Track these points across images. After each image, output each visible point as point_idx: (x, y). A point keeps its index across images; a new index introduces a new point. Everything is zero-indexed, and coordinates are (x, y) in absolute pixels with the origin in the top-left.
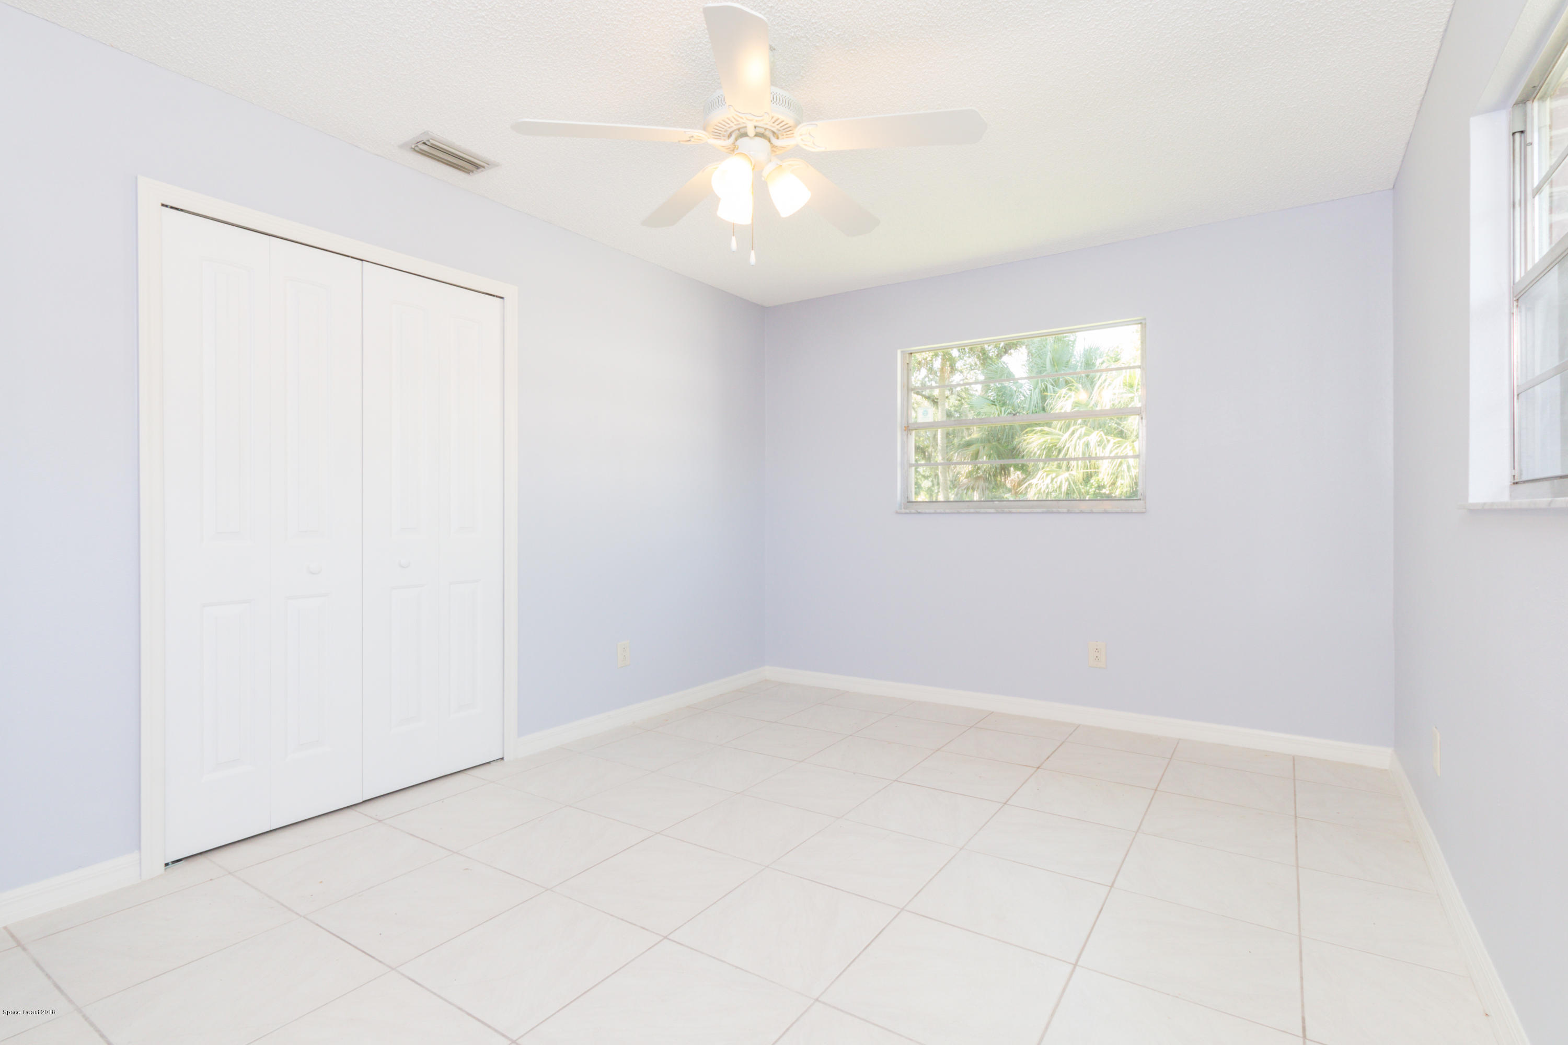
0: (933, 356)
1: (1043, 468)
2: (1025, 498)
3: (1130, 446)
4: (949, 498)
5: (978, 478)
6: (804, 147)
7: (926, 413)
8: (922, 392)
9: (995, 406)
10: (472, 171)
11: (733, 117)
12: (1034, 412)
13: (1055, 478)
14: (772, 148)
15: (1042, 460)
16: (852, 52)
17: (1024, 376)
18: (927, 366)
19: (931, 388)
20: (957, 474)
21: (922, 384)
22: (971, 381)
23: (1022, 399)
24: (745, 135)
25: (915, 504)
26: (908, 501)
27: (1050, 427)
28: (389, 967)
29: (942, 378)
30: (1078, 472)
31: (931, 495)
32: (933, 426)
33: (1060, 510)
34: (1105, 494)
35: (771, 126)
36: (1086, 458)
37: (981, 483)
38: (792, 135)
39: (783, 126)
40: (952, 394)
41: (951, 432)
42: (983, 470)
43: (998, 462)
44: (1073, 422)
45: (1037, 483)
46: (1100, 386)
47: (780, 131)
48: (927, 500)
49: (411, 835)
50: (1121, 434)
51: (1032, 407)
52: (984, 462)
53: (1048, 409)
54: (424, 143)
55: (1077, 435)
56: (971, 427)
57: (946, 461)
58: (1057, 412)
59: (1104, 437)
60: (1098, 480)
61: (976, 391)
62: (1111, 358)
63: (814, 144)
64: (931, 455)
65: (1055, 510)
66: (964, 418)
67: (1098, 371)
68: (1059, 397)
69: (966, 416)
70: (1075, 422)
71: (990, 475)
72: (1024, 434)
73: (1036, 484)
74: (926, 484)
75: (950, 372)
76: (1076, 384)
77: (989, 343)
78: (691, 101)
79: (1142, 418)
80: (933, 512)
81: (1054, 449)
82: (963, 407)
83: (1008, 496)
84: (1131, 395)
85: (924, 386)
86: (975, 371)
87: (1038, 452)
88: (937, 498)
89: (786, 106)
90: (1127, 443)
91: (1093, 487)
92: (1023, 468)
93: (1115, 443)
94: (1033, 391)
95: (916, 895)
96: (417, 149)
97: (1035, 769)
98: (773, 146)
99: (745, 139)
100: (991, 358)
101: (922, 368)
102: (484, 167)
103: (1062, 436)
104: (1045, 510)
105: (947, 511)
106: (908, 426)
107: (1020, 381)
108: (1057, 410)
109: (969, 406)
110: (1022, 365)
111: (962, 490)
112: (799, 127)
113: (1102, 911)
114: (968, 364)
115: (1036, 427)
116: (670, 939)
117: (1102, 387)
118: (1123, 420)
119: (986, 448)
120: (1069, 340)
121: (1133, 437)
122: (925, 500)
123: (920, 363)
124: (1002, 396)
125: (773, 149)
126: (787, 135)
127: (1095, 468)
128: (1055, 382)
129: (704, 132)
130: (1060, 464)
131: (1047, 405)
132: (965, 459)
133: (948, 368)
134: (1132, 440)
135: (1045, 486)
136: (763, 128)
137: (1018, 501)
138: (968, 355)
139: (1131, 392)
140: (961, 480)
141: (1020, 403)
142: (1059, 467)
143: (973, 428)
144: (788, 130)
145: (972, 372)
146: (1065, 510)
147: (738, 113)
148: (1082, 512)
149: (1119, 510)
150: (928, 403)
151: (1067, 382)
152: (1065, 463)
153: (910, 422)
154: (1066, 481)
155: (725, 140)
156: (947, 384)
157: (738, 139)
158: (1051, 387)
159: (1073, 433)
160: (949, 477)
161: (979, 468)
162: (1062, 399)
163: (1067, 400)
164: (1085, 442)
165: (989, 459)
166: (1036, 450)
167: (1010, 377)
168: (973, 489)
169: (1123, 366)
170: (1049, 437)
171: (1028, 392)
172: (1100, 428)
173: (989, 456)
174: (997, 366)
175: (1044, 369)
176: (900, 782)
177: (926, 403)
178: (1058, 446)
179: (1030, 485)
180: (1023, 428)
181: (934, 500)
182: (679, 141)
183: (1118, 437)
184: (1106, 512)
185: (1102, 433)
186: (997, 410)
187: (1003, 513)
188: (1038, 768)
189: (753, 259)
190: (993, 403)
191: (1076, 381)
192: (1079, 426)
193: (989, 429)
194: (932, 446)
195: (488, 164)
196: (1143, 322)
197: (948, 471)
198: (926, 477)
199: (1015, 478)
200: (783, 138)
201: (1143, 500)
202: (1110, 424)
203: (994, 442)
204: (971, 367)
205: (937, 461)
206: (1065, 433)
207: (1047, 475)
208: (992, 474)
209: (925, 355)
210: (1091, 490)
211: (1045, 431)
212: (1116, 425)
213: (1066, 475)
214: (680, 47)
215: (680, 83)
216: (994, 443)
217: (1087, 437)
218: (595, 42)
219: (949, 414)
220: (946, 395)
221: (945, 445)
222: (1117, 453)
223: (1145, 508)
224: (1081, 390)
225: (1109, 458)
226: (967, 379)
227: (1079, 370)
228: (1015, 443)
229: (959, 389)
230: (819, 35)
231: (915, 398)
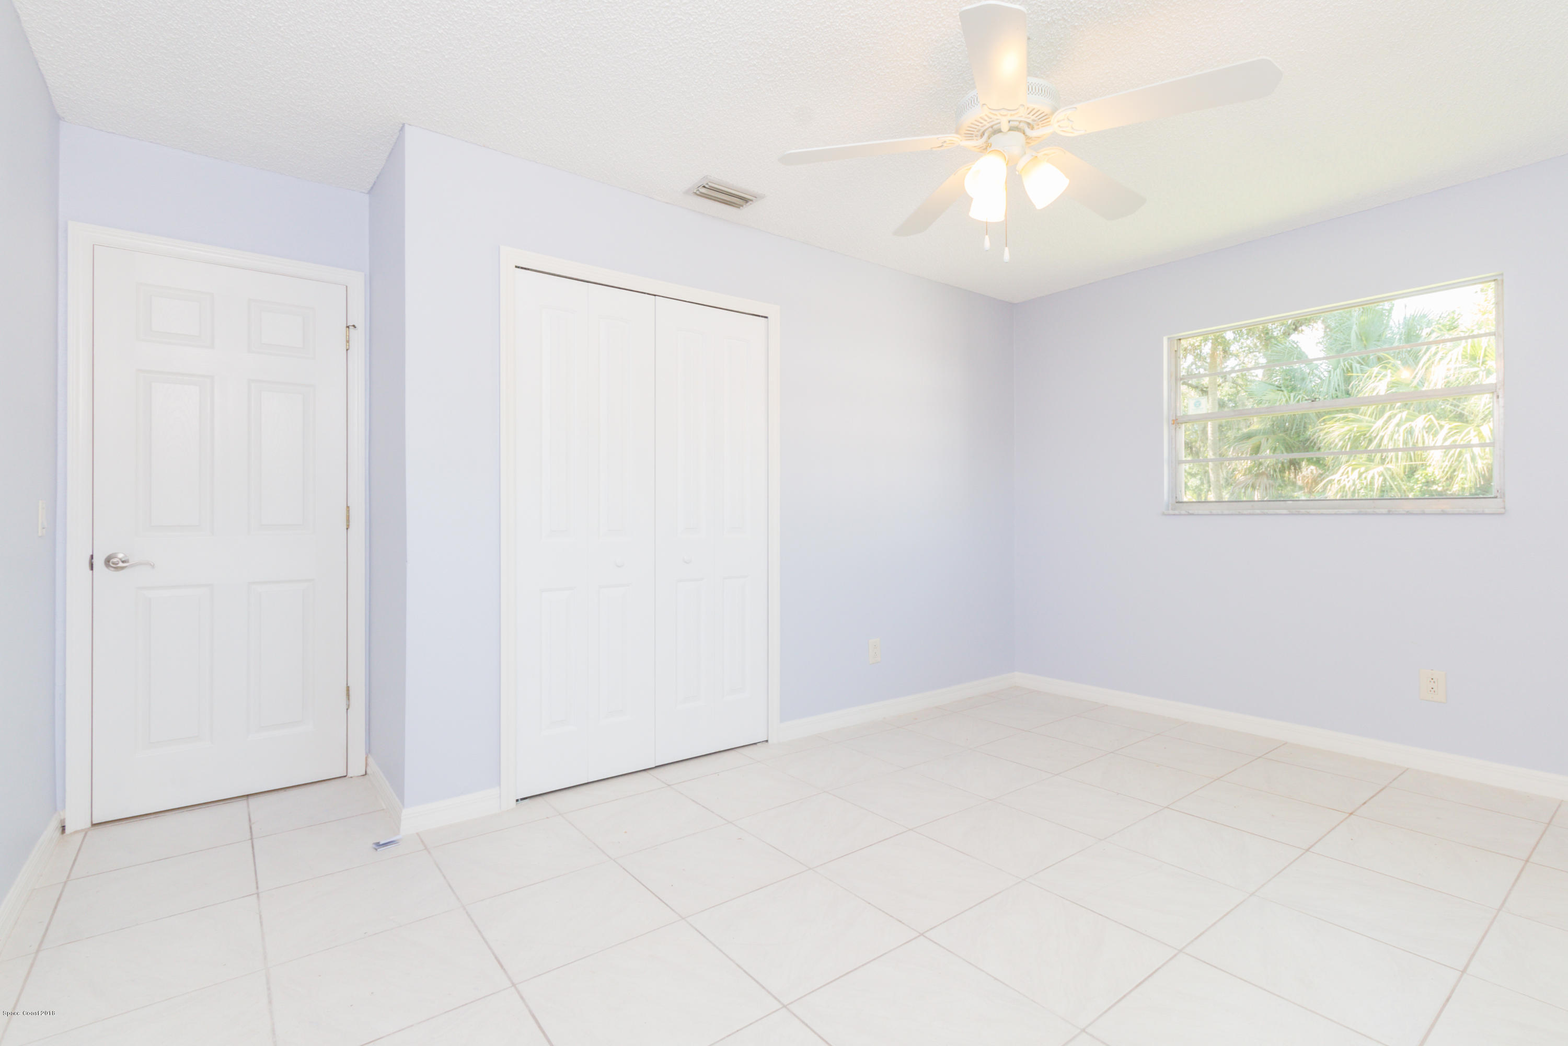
0: (1201, 340)
1: (1347, 462)
2: (1322, 497)
3: (1475, 431)
4: (1222, 498)
5: (1258, 475)
6: (1062, 134)
7: (1197, 404)
8: (1188, 381)
9: (1281, 392)
10: (742, 206)
11: (986, 115)
12: (1334, 396)
13: (1364, 473)
14: (1026, 140)
15: (1346, 453)
16: (1114, 24)
17: (1322, 356)
18: (1194, 353)
19: (1199, 376)
20: (1233, 471)
21: (1188, 372)
22: (1250, 366)
23: (1317, 382)
24: (999, 131)
25: (1185, 504)
26: (1177, 501)
27: (1357, 413)
28: (680, 916)
29: (1213, 364)
30: (1398, 465)
31: (1199, 495)
32: (1203, 418)
33: (1377, 511)
34: (1436, 491)
35: (1026, 118)
36: (1410, 448)
37: (1264, 480)
38: (1048, 123)
39: (1038, 116)
40: (1225, 381)
41: (1224, 424)
42: (1266, 465)
43: (1287, 457)
44: (1389, 406)
45: (1340, 478)
46: (1428, 361)
47: (1035, 121)
48: (1194, 500)
49: (694, 801)
50: (1461, 417)
51: (1332, 391)
52: (1267, 457)
53: (1354, 392)
54: (704, 187)
55: (1395, 421)
56: (1251, 418)
57: (1218, 457)
58: (1366, 395)
59: (1435, 422)
60: (1427, 474)
61: (1257, 376)
62: (1444, 326)
63: (1073, 128)
64: (1200, 451)
65: (1370, 511)
66: (1241, 408)
67: (1423, 344)
68: (1370, 377)
69: (1243, 404)
70: (1391, 405)
71: (1275, 471)
72: (1320, 423)
73: (1338, 481)
74: (1194, 482)
75: (1223, 357)
76: (1392, 361)
77: (1273, 321)
78: (942, 107)
79: (1498, 397)
80: (1209, 513)
81: (1362, 439)
82: (1239, 395)
83: (1301, 495)
84: (1475, 369)
85: (1190, 375)
86: (1254, 353)
87: (1340, 444)
88: (1206, 498)
89: (1042, 94)
90: (1471, 428)
91: (1419, 482)
92: (1318, 462)
93: (1450, 428)
94: (1332, 372)
95: (1196, 938)
96: (698, 192)
97: (1348, 815)
98: (1027, 138)
99: (999, 135)
100: (1275, 338)
101: (1189, 354)
102: (751, 200)
103: (1374, 423)
104: (1356, 511)
105: (1226, 512)
106: (1176, 420)
107: (1315, 362)
108: (1366, 393)
109: (1247, 393)
110: (1317, 343)
111: (1239, 488)
112: (1056, 114)
113: (1451, 1000)
114: (1246, 347)
115: (1336, 414)
116: (926, 937)
117: (1431, 361)
118: (1462, 400)
119: (1270, 440)
120: (1383, 309)
121: (1478, 421)
122: (1191, 500)
123: (1185, 350)
124: (1291, 380)
125: (1028, 141)
126: (1042, 124)
127: (1421, 460)
128: (1363, 359)
129: (958, 136)
130: (1371, 456)
131: (1352, 388)
132: (1242, 454)
133: (1220, 352)
134: (1476, 425)
135: (1351, 483)
136: (1016, 121)
137: (1312, 500)
138: (1245, 337)
139: (1475, 366)
140: (1237, 478)
141: (1314, 386)
142: (1370, 460)
143: (1253, 419)
144: (1044, 118)
145: (1250, 356)
146: (1385, 511)
147: (991, 111)
148: (1408, 513)
149: (1464, 511)
150: (1196, 393)
151: (1379, 359)
152: (1379, 455)
153: (1178, 415)
154: (1380, 476)
155: (977, 140)
156: (1219, 371)
157: (991, 136)
158: (1358, 365)
159: (1390, 418)
160: (1223, 474)
161: (1261, 464)
162: (1373, 379)
163: (1380, 380)
164: (1407, 428)
165: (1274, 453)
166: (1337, 441)
167: (1302, 357)
168: (1253, 487)
169: (1462, 335)
170: (1355, 426)
171: (1326, 374)
172: (1429, 412)
173: (1274, 450)
174: (1283, 347)
175: (1348, 345)
176: (1171, 809)
177: (1193, 393)
178: (1368, 435)
179: (1331, 481)
180: (1319, 416)
181: (1203, 500)
182: (932, 148)
183: (1455, 421)
184: (1444, 513)
185: (1432, 416)
186: (1285, 396)
187: (1299, 514)
188: (1351, 814)
189: (1007, 256)
190: (1279, 388)
191: (1394, 357)
192: (1399, 410)
193: (1274, 418)
194: (1201, 440)
195: (756, 197)
196: (1499, 278)
197: (1221, 469)
198: (1193, 475)
199: (1307, 474)
200: (1039, 128)
201: (1501, 498)
202: (1443, 407)
203: (1281, 432)
204: (1249, 349)
205: (1206, 457)
206: (1379, 418)
207: (1353, 470)
208: (1277, 470)
209: (1192, 341)
210: (1415, 487)
211: (1349, 418)
212: (1452, 408)
213: (1381, 468)
214: (932, 55)
215: (931, 91)
216: (1281, 435)
217: (1410, 423)
218: (851, 68)
219: (1222, 403)
220: (1218, 383)
221: (1218, 439)
222: (1455, 441)
223: (1504, 508)
224: (1401, 367)
225: (1441, 447)
226: (1244, 363)
227: (1396, 344)
228: (1308, 433)
229: (1233, 375)
230: (1078, 14)
231: (1184, 388)
